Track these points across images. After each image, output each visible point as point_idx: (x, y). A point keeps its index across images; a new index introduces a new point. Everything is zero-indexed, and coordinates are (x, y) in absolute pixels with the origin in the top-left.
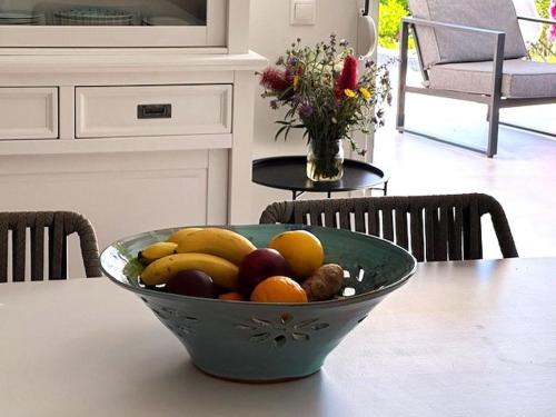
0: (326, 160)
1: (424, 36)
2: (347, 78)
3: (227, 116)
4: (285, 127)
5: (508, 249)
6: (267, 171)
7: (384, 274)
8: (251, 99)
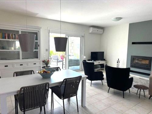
0: (47, 67)
1: (52, 59)
2: (48, 61)
3: (40, 64)
4: (44, 65)
5: (60, 70)
6: (43, 67)
7: (54, 71)
8: (42, 62)
